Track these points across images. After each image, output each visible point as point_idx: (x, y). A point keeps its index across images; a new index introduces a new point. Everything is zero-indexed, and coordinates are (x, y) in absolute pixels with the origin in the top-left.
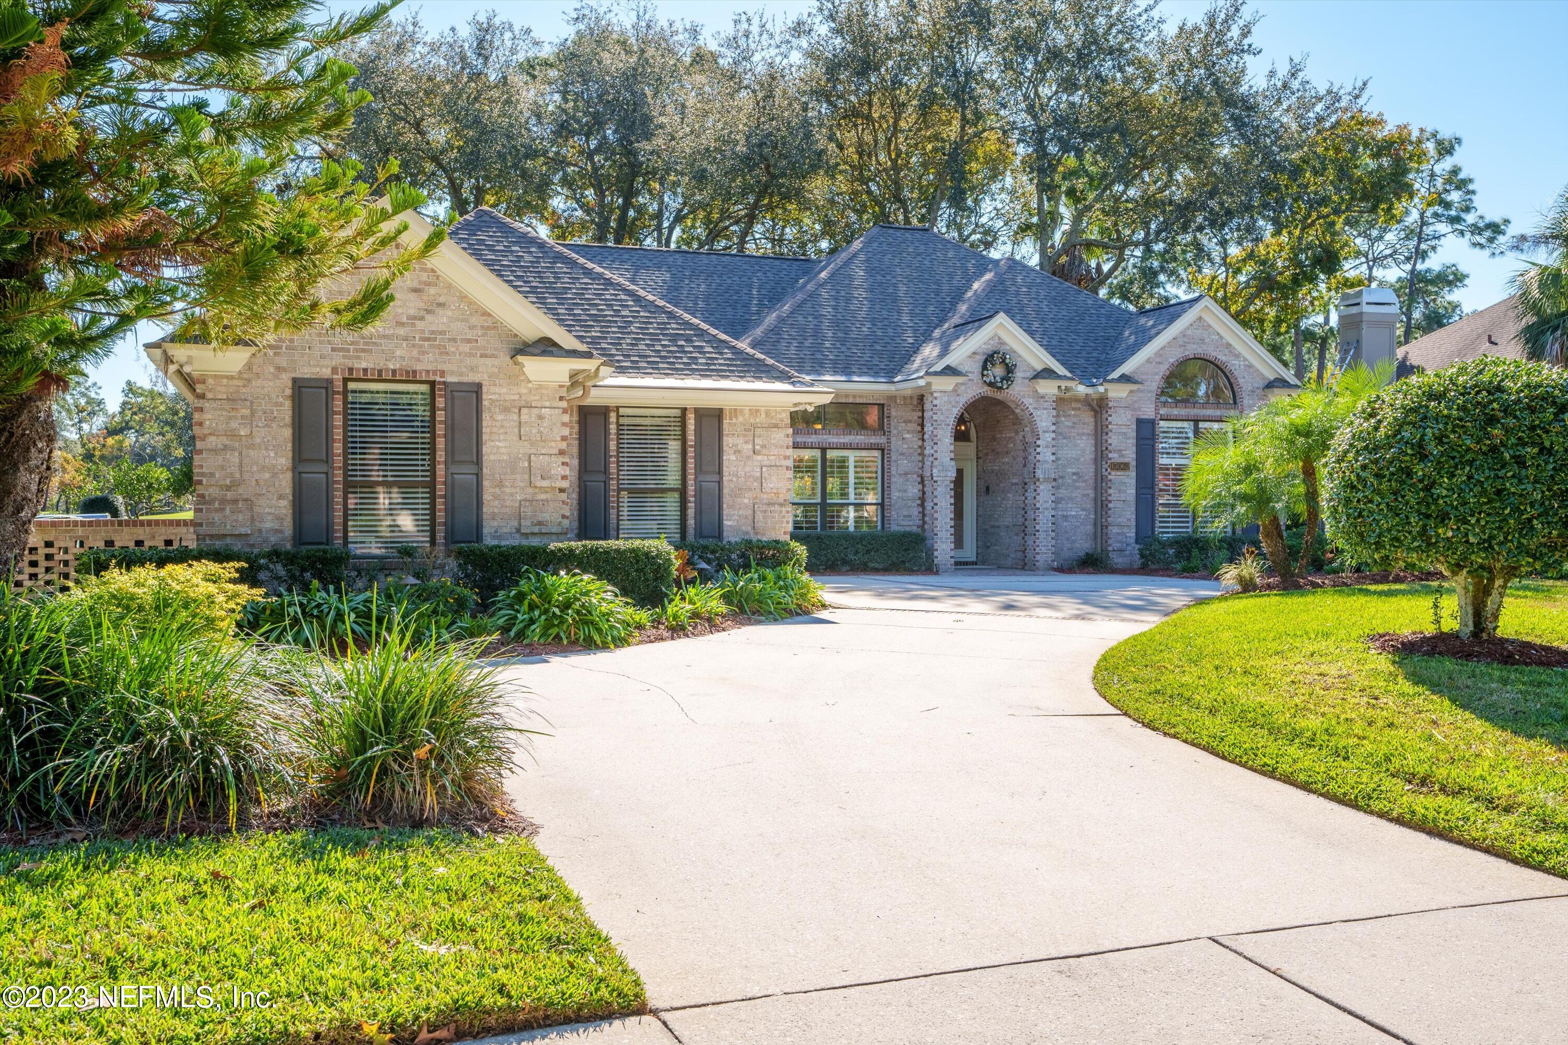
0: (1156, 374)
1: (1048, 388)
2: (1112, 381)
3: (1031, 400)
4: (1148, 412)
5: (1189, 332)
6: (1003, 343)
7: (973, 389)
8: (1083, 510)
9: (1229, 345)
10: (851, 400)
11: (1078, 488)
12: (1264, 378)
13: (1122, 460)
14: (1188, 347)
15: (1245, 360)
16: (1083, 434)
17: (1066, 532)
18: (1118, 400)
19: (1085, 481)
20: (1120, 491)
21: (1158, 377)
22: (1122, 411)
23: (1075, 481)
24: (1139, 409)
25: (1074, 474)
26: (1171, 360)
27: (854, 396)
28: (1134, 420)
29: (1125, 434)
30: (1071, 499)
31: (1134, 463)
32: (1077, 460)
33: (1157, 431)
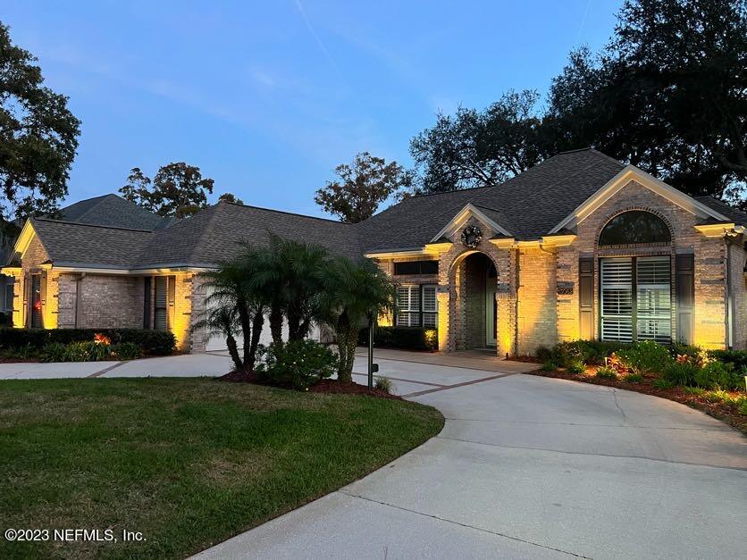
0: (595, 226)
4: (589, 253)
5: (623, 193)
10: (431, 259)
11: (546, 305)
13: (567, 287)
14: (623, 204)
17: (537, 334)
20: (565, 308)
21: (596, 229)
22: (567, 254)
23: (543, 301)
24: (581, 252)
25: (542, 296)
27: (433, 257)
28: (577, 260)
29: (570, 269)
30: (540, 313)
31: (577, 289)
32: (545, 287)
33: (596, 266)
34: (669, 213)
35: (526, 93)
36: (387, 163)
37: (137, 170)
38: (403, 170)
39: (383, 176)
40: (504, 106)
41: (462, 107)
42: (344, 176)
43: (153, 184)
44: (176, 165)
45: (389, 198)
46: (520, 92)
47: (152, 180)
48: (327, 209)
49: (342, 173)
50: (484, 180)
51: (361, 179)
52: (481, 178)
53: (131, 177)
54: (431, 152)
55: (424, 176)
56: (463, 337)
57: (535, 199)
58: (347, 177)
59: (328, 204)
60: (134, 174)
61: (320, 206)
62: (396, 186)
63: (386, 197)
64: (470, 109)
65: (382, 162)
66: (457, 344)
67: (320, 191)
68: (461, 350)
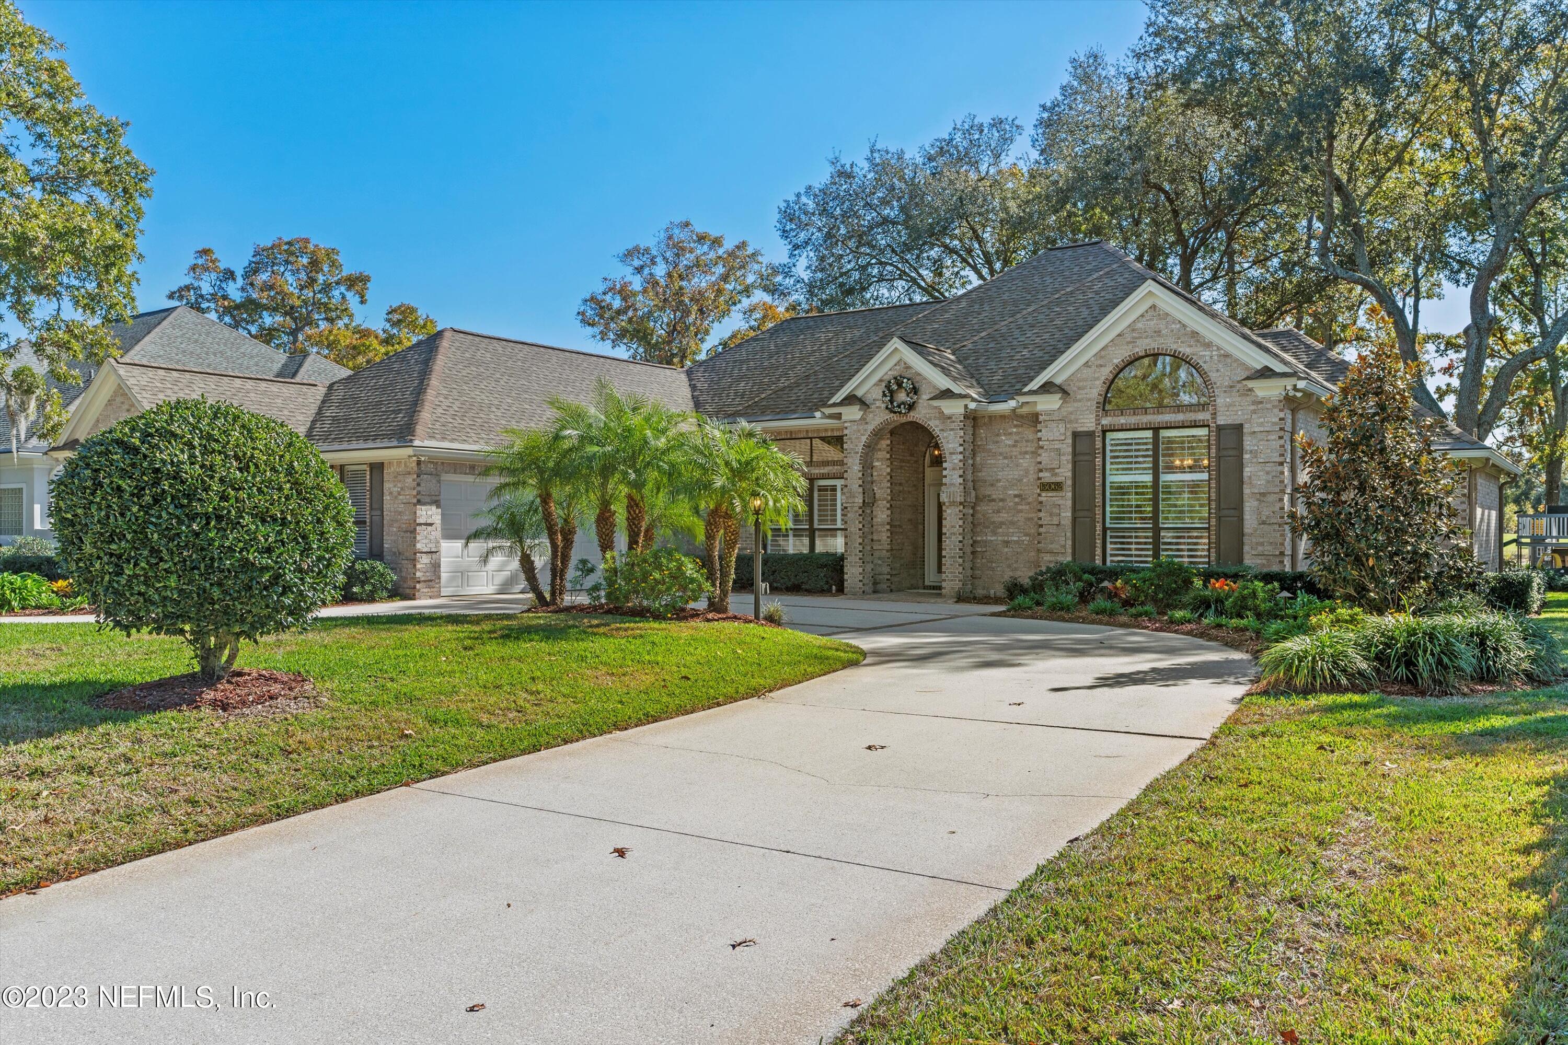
0: (1098, 379)
1: (954, 408)
2: (1032, 392)
3: (937, 422)
4: (1088, 423)
5: (1140, 325)
6: (908, 367)
7: (880, 417)
8: (1026, 535)
9: (1194, 334)
10: (829, 434)
11: (1021, 511)
12: (1247, 368)
13: (1054, 480)
14: (1139, 342)
15: (1219, 349)
16: (1026, 453)
17: (1007, 559)
18: (1049, 413)
19: (1029, 504)
20: (1051, 515)
21: (1099, 383)
22: (1054, 425)
23: (1016, 504)
24: (1076, 421)
25: (1016, 496)
26: (1116, 361)
27: (832, 430)
28: (1069, 434)
29: (1058, 450)
30: (1012, 523)
31: (1069, 482)
32: (1020, 481)
33: (1099, 444)
34: (1208, 358)
35: (997, 123)
36: (729, 244)
37: (205, 252)
38: (760, 259)
39: (720, 270)
40: (956, 147)
41: (878, 147)
42: (639, 270)
43: (240, 282)
44: (290, 243)
45: (732, 314)
46: (985, 119)
47: (239, 273)
48: (603, 336)
49: (637, 263)
50: (920, 287)
51: (677, 275)
52: (914, 281)
53: (194, 268)
54: (820, 230)
55: (806, 276)
56: (886, 569)
57: (1004, 330)
58: (646, 271)
59: (607, 326)
60: (200, 261)
61: (589, 330)
62: (747, 291)
63: (726, 313)
64: (892, 149)
65: (717, 242)
66: (875, 583)
67: (593, 299)
68: (884, 592)
